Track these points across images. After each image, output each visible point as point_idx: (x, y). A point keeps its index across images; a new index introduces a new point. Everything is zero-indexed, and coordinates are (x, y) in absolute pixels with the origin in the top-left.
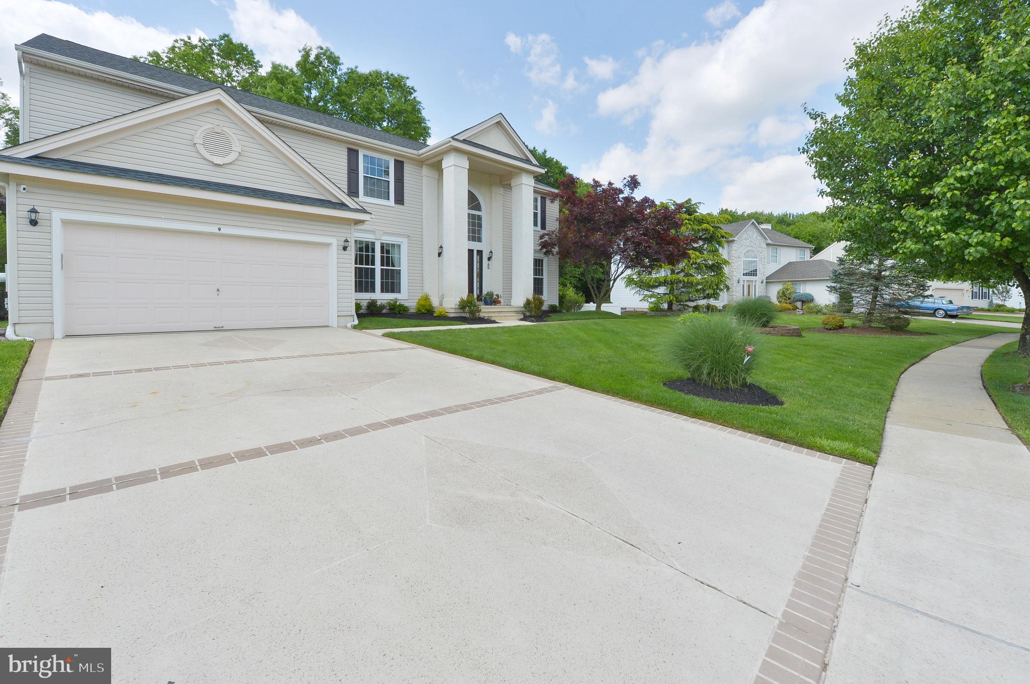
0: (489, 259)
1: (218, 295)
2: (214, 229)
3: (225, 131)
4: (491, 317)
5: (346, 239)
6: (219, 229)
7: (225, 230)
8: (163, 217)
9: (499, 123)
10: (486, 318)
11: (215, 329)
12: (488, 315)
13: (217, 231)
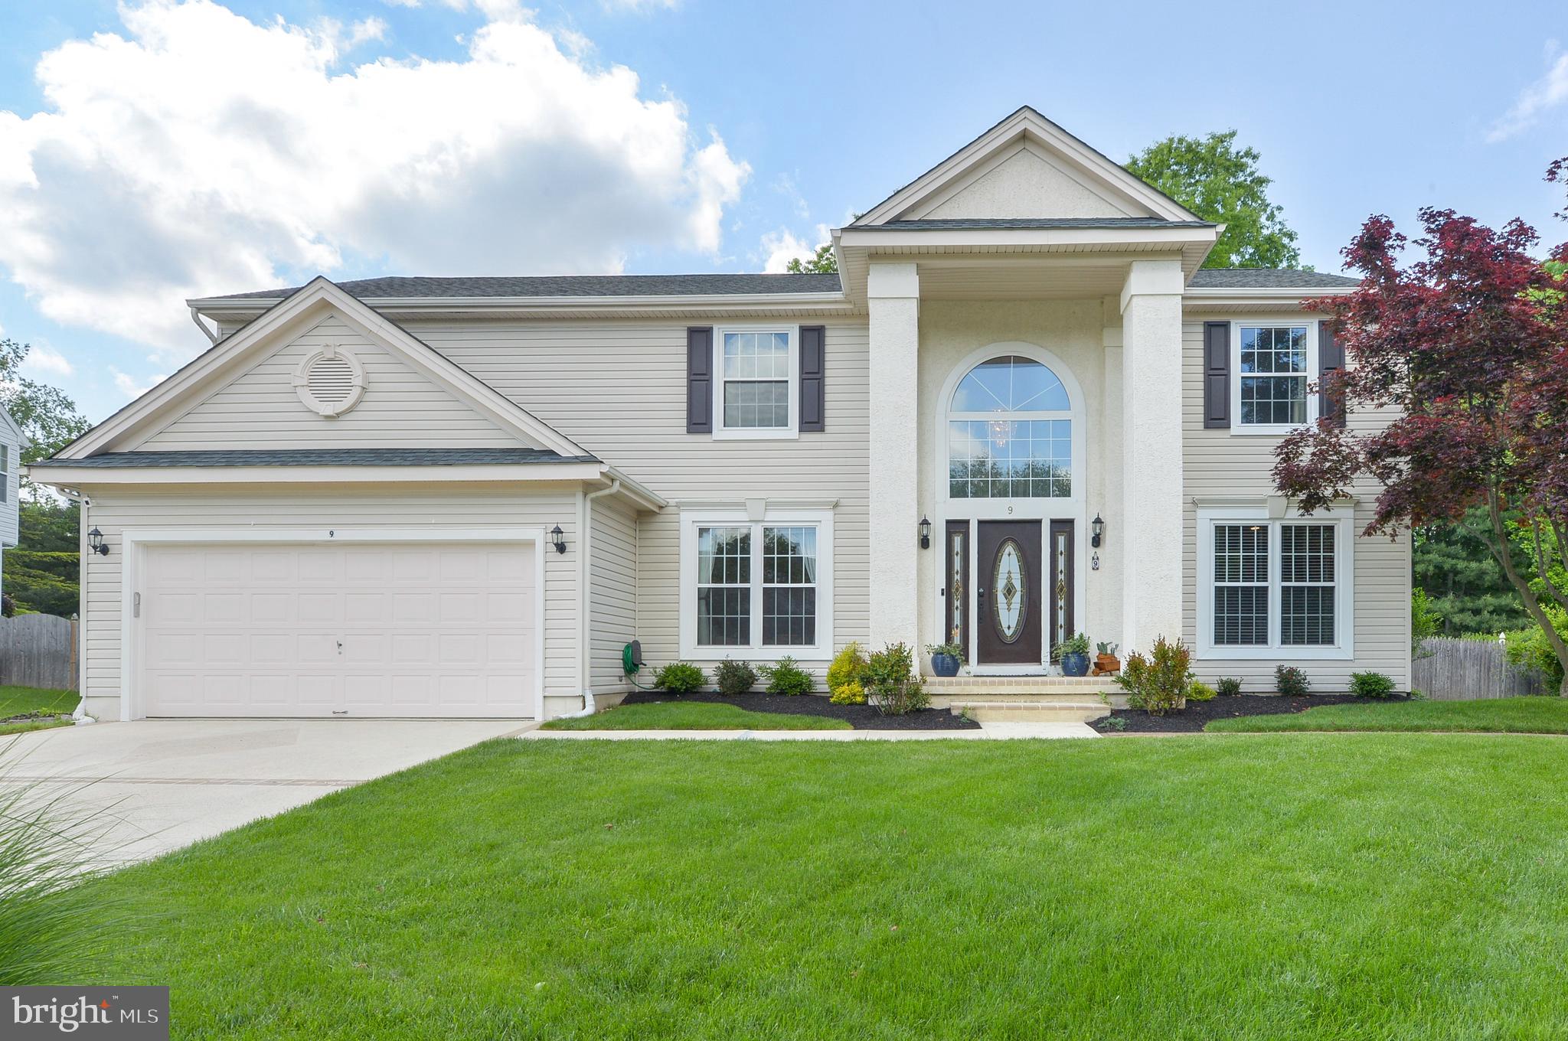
0: (1097, 541)
1: (340, 653)
2: (322, 535)
3: (341, 354)
4: (974, 709)
5: (558, 528)
6: (332, 533)
7: (341, 535)
8: (253, 523)
9: (1024, 137)
10: (954, 713)
11: (335, 716)
12: (963, 704)
13: (328, 537)
